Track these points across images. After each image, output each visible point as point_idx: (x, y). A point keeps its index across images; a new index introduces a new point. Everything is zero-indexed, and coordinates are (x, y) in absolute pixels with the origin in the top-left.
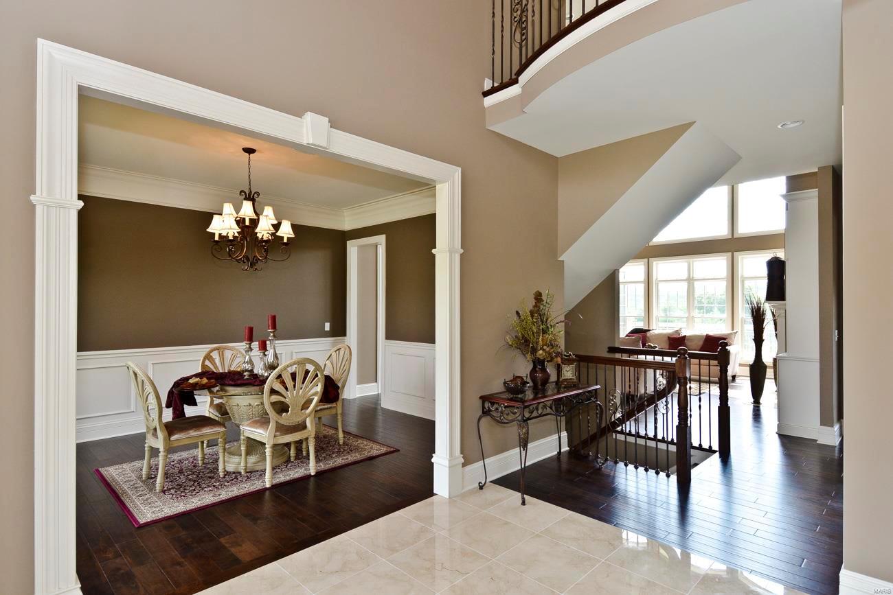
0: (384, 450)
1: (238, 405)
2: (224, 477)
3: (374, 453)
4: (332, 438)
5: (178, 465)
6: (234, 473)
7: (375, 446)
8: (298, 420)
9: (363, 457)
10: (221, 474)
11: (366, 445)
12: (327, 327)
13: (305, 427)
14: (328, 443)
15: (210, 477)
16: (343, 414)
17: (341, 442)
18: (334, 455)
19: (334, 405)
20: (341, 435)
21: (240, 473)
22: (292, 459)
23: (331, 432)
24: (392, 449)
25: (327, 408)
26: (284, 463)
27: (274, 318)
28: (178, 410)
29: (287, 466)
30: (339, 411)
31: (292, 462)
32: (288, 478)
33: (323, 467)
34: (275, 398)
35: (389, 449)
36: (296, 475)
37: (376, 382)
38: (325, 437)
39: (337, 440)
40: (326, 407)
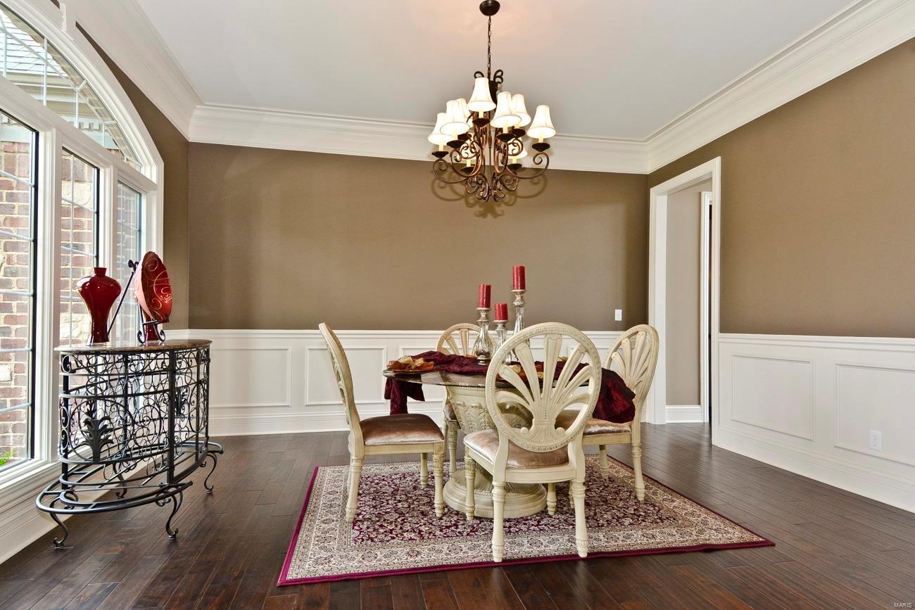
0: (735, 535)
1: (464, 406)
2: (441, 519)
3: (714, 538)
4: (624, 484)
5: (397, 482)
6: (458, 513)
7: (712, 521)
8: (550, 444)
9: (688, 540)
10: (438, 512)
11: (692, 514)
12: (619, 315)
13: (565, 460)
14: (617, 493)
15: (422, 513)
16: (643, 446)
17: (641, 497)
18: (627, 521)
19: (625, 426)
20: (640, 484)
21: (464, 516)
22: (551, 511)
23: (623, 473)
24: (755, 539)
25: (612, 432)
26: (537, 514)
27: (522, 271)
28: (396, 403)
29: (539, 522)
30: (636, 441)
31: (550, 517)
32: (535, 552)
33: (603, 543)
34: (506, 397)
35: (748, 537)
36: (552, 547)
37: (699, 404)
38: (611, 480)
39: (632, 491)
40: (610, 428)
